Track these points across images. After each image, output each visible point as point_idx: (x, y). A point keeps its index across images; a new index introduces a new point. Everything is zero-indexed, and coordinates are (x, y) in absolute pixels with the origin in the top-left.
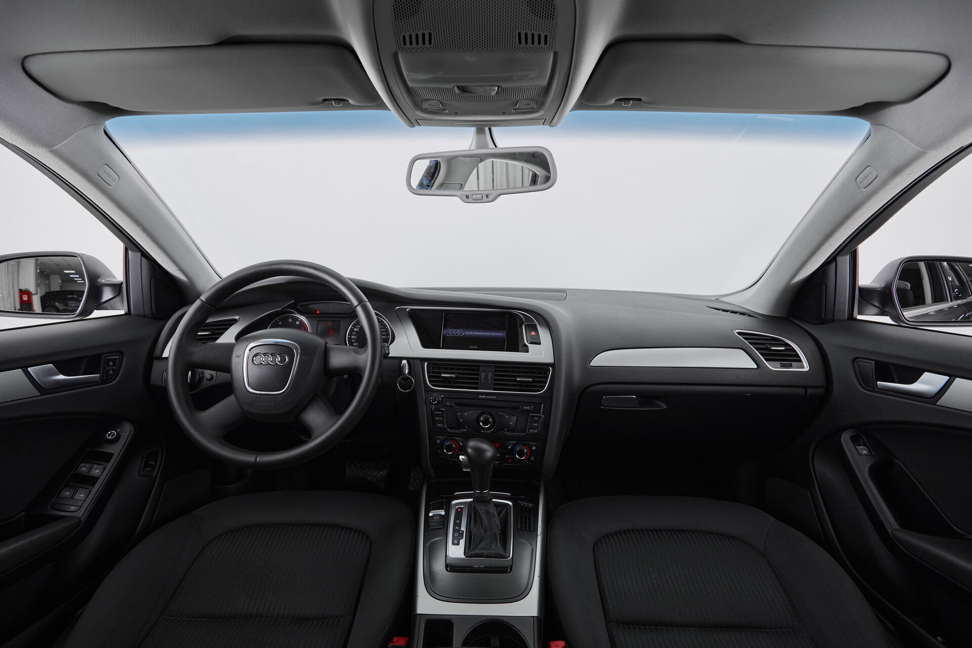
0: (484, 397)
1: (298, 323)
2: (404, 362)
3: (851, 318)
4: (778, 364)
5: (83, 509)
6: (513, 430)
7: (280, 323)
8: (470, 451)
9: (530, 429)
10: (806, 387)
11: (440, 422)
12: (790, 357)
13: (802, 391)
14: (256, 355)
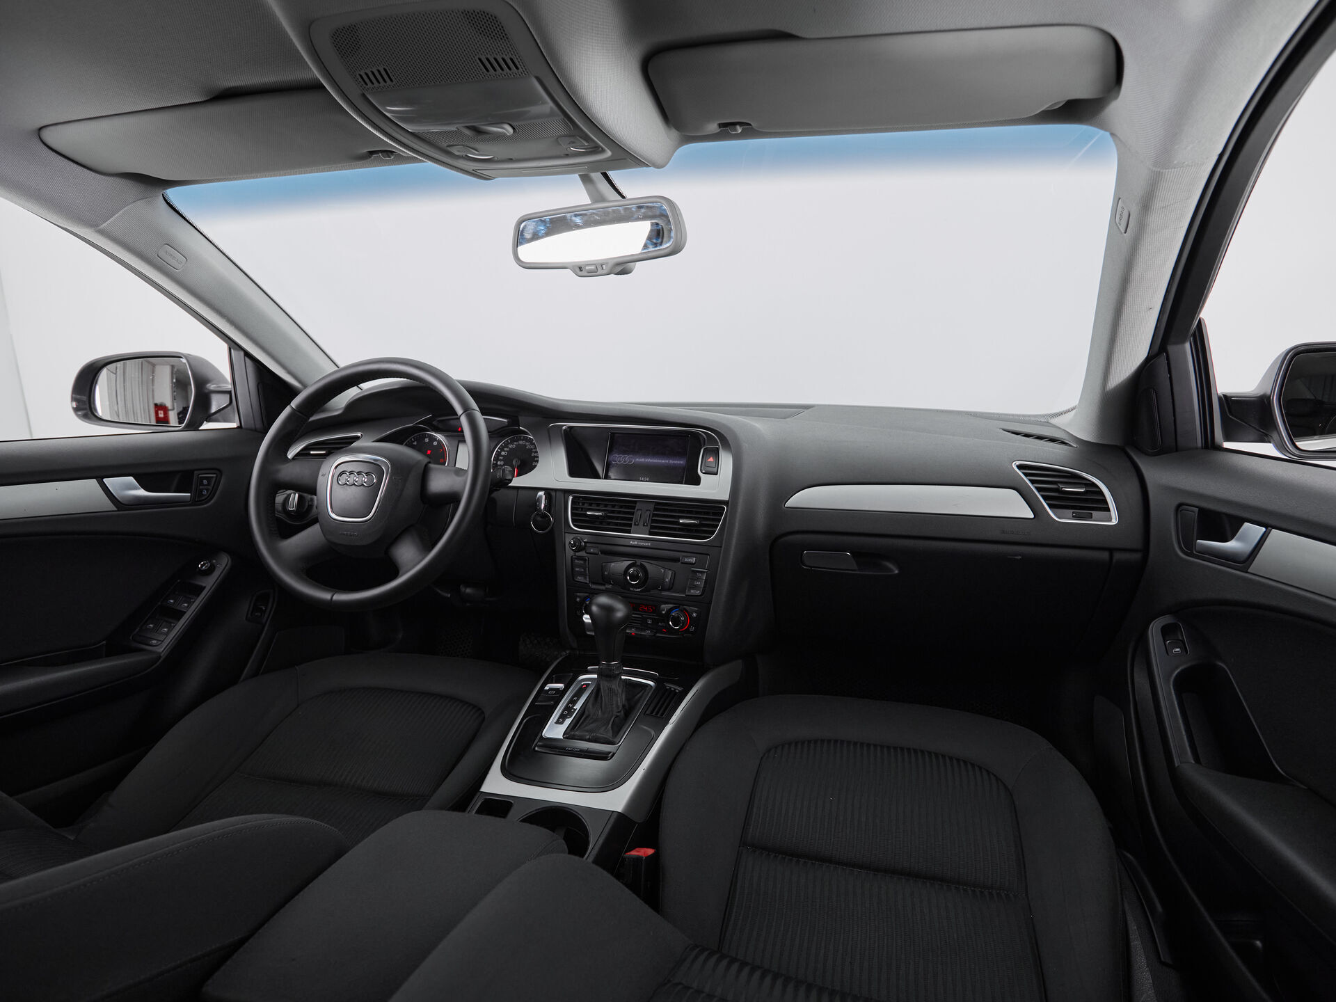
0: (636, 543)
1: (435, 443)
2: (541, 493)
3: (1211, 445)
4: (1069, 512)
5: (165, 645)
6: (669, 589)
7: (415, 443)
8: (594, 608)
9: (691, 588)
10: (1111, 550)
11: (581, 574)
12: (1094, 502)
13: (1105, 555)
14: (341, 474)
